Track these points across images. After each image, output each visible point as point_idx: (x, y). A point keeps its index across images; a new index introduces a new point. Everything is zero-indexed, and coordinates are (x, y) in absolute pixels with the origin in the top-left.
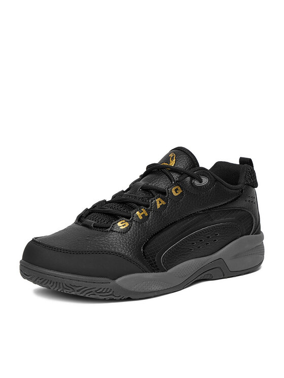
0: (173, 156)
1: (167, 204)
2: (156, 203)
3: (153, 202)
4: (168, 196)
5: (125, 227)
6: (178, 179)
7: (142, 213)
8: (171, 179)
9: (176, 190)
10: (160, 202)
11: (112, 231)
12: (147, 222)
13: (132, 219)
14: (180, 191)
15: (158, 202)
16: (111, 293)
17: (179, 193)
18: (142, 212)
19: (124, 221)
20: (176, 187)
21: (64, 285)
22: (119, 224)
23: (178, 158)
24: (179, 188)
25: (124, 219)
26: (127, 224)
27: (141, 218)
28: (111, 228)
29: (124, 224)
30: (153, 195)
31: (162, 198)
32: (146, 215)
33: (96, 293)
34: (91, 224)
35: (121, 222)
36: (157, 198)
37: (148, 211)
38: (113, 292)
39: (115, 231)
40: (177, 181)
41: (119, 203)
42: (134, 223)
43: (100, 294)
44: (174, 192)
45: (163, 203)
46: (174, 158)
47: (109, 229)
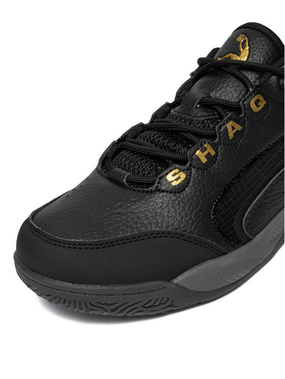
0: (245, 41)
1: (244, 128)
2: (226, 129)
3: (221, 130)
4: (245, 114)
5: (179, 181)
6: (258, 83)
7: (206, 153)
8: (244, 82)
9: (257, 102)
10: (233, 128)
11: (159, 190)
12: (215, 166)
13: (191, 165)
14: (263, 103)
15: (230, 130)
16: (168, 304)
17: (262, 106)
18: (206, 149)
19: (177, 171)
20: (256, 98)
21: (88, 305)
22: (170, 177)
23: (253, 44)
24: (261, 98)
25: (177, 166)
26: (183, 176)
27: (204, 160)
28: (156, 184)
29: (177, 176)
30: (219, 113)
31: (235, 121)
32: (213, 153)
33: (143, 309)
34: (123, 179)
35: (173, 172)
36: (227, 122)
37: (214, 147)
38: (173, 301)
39: (163, 191)
40: (257, 87)
41: (164, 131)
42: (194, 171)
43: (152, 309)
44: (253, 106)
45: (238, 127)
46: (247, 44)
47: (153, 188)
